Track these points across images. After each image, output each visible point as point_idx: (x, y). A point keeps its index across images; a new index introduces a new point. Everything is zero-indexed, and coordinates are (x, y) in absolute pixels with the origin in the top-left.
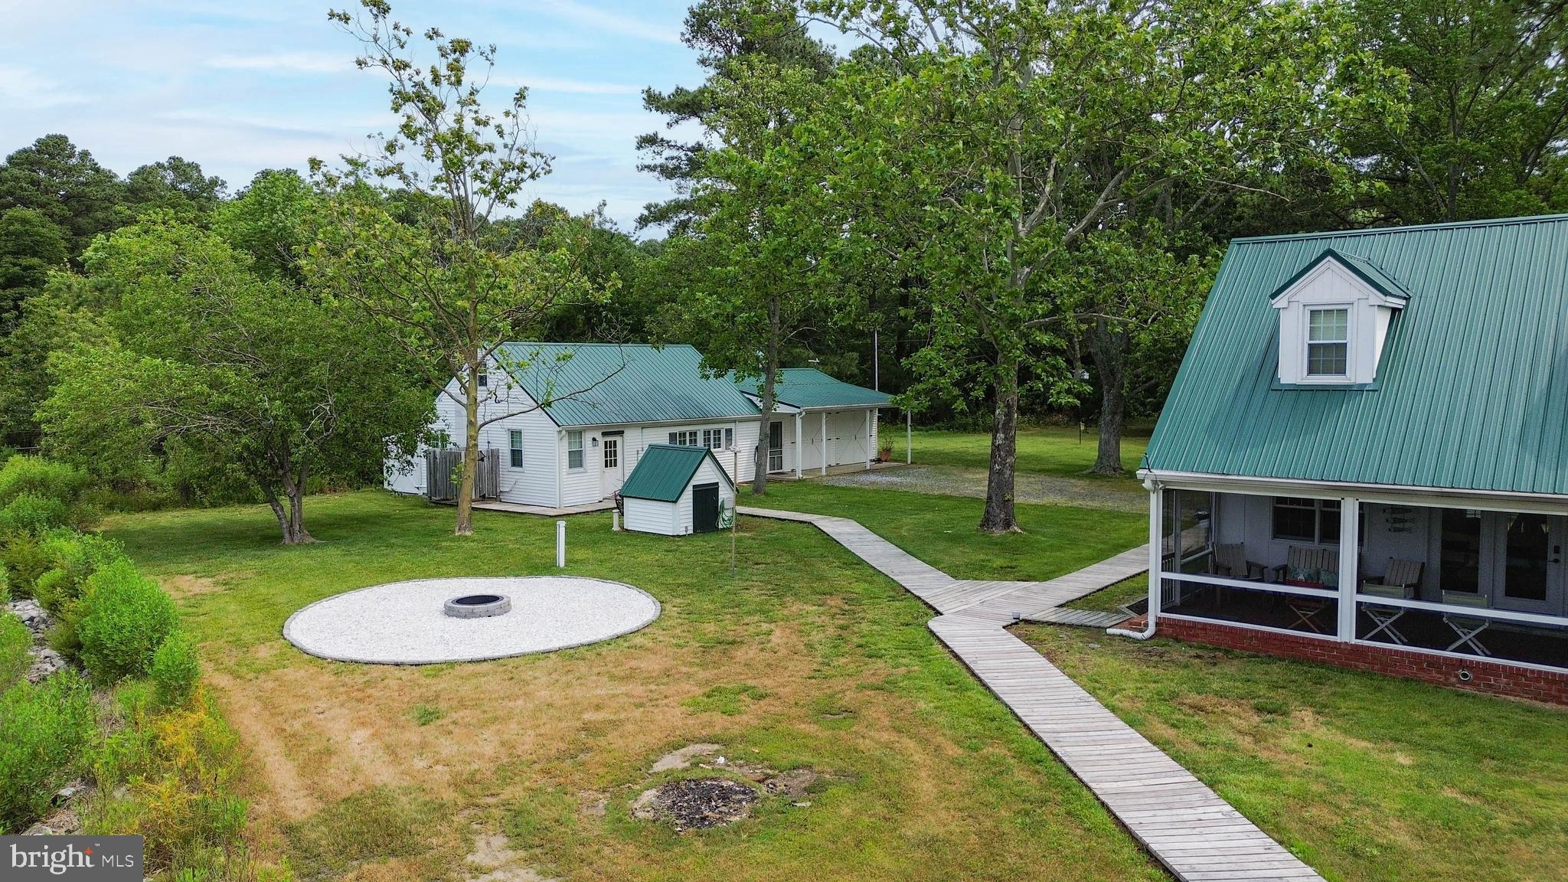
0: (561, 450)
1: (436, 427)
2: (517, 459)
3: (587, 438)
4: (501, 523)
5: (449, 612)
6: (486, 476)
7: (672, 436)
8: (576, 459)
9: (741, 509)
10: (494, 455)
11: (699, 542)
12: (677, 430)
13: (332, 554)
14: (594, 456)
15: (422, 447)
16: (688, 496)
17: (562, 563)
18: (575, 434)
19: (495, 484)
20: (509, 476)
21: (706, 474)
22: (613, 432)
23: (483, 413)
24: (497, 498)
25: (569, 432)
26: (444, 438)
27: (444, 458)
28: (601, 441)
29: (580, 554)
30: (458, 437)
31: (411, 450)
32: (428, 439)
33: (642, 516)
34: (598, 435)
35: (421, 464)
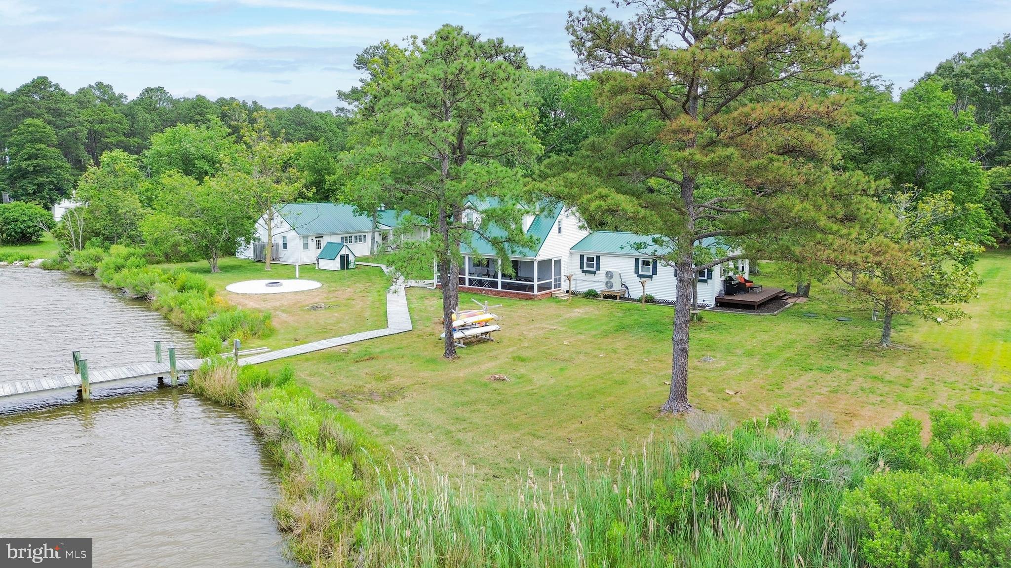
0: (300, 243)
1: (256, 236)
2: (285, 246)
3: (310, 239)
4: (280, 267)
5: (267, 285)
6: (274, 252)
7: (342, 238)
8: (306, 246)
9: (357, 263)
10: (277, 245)
11: (341, 272)
12: (344, 236)
13: (229, 275)
14: (312, 245)
15: (252, 242)
16: (338, 258)
17: (297, 276)
18: (305, 237)
19: (278, 255)
20: (282, 252)
21: (344, 251)
22: (319, 237)
23: (273, 232)
24: (278, 260)
25: (303, 237)
26: (259, 239)
27: (259, 246)
28: (315, 240)
29: (303, 275)
30: (264, 239)
31: (248, 243)
32: (254, 239)
33: (325, 264)
34: (314, 238)
35: (251, 246)
